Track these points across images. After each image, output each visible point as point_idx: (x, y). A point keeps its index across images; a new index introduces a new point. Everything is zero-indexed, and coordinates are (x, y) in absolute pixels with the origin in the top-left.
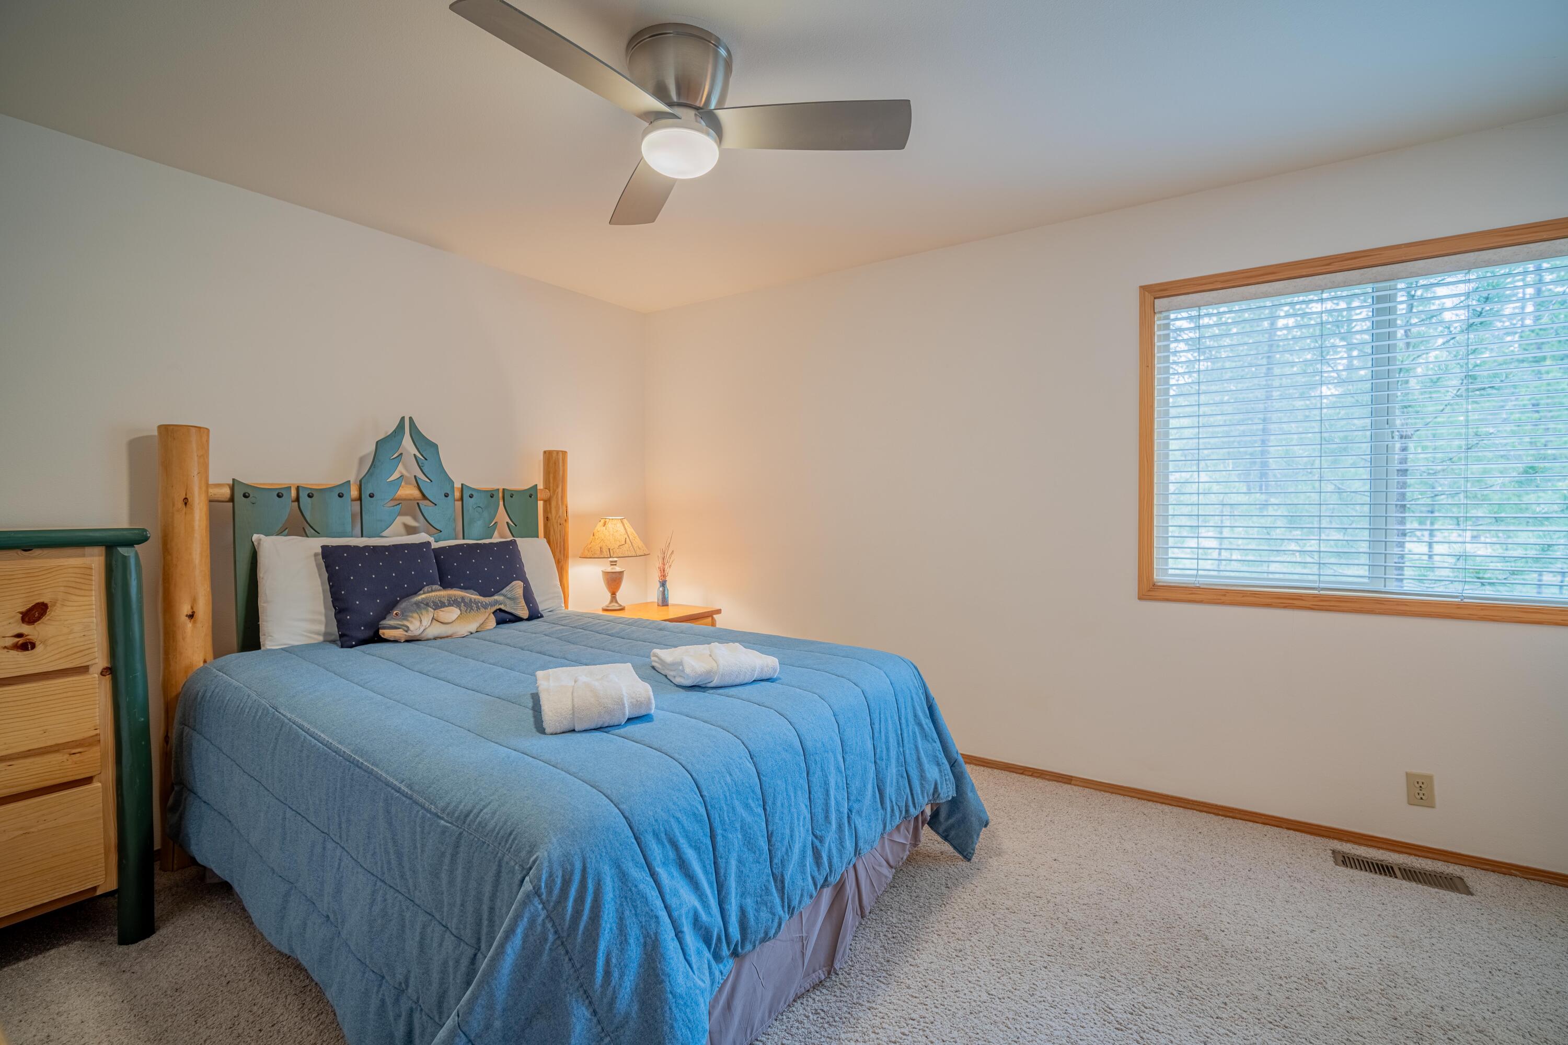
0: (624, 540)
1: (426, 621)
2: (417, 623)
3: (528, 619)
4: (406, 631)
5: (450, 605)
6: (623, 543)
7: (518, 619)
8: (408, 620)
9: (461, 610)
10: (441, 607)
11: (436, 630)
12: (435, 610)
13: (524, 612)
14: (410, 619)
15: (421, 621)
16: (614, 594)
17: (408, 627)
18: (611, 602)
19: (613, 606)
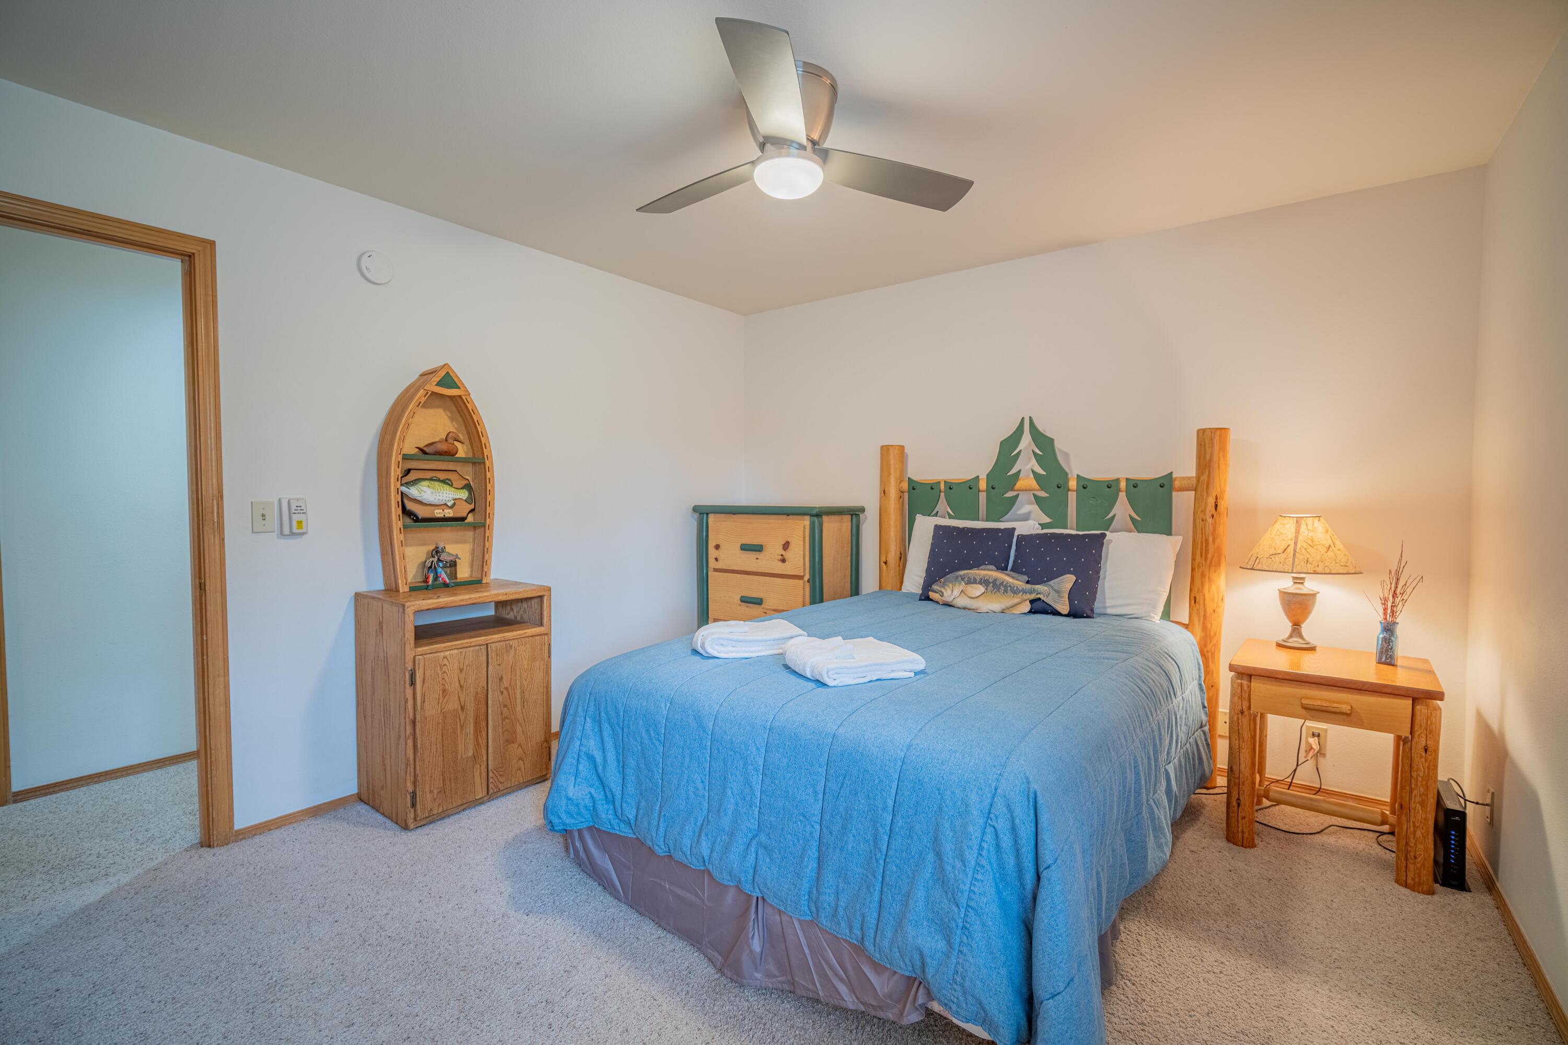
0: (1283, 547)
1: (956, 592)
2: (949, 592)
3: (1068, 615)
4: (942, 596)
5: (980, 583)
6: (1280, 551)
7: (1056, 613)
8: (945, 588)
9: (986, 589)
10: (972, 583)
11: (962, 601)
12: (966, 584)
13: (1064, 607)
14: (946, 587)
15: (952, 591)
16: (1296, 626)
17: (943, 593)
18: (1291, 636)
19: (1295, 642)
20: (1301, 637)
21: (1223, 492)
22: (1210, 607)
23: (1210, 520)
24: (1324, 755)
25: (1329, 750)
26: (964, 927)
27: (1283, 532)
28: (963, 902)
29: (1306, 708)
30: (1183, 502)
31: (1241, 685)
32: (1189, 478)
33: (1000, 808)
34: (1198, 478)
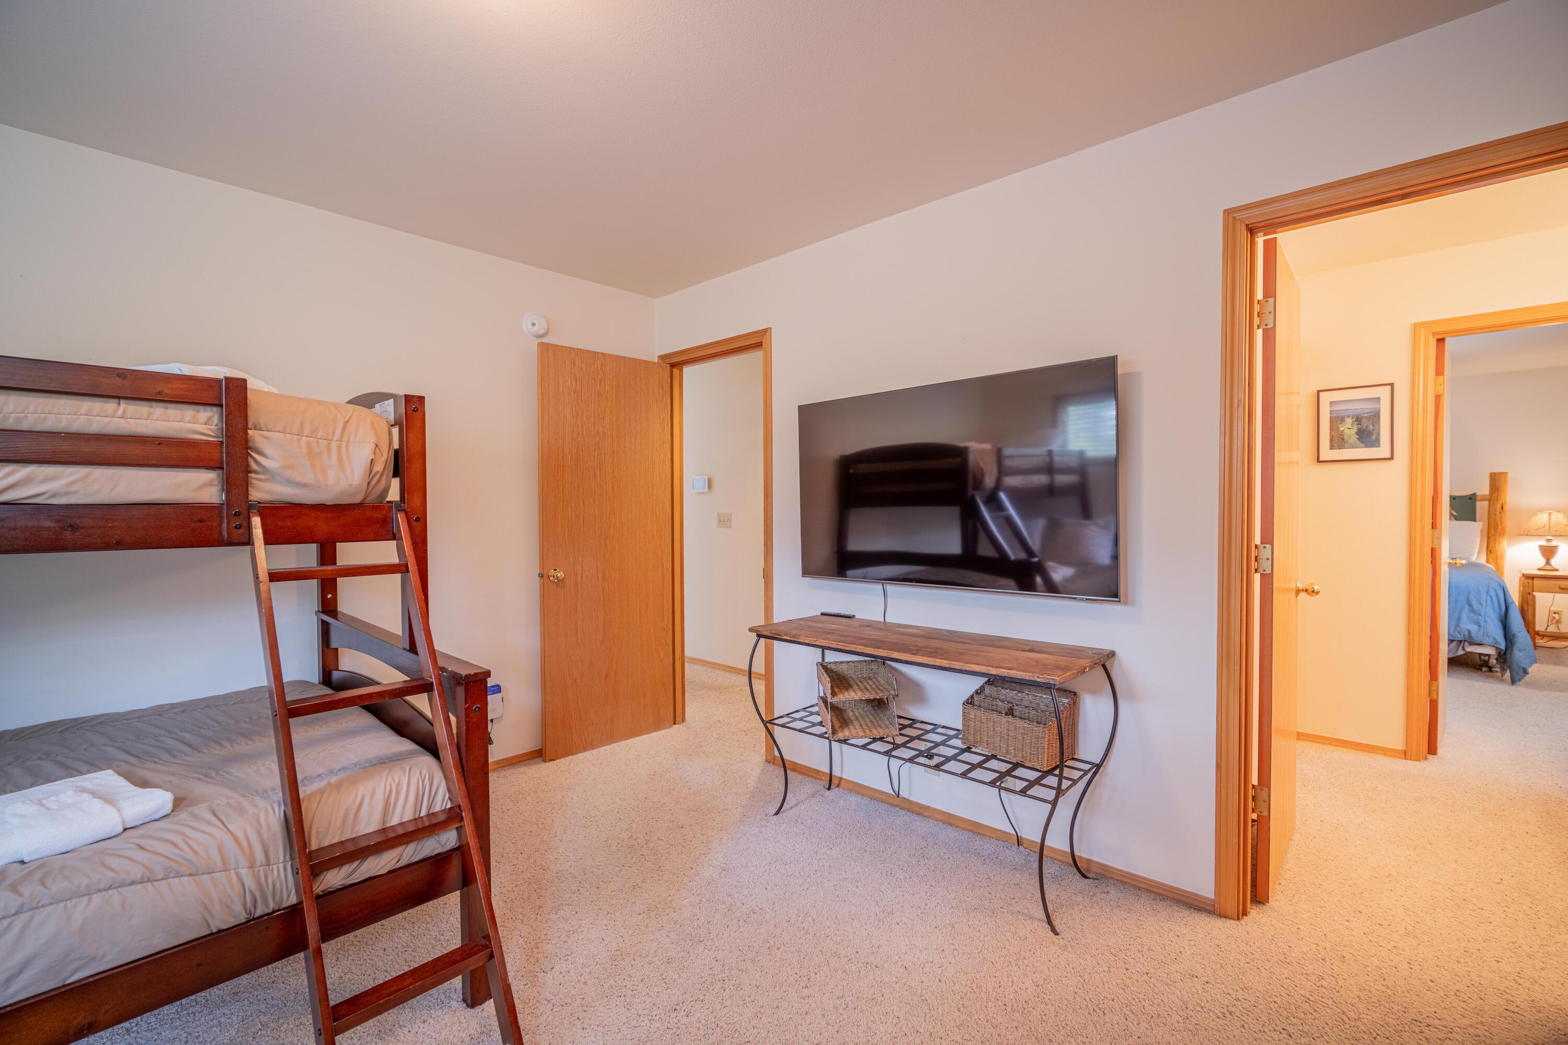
0: (1541, 525)
6: (1539, 527)
16: (1549, 559)
18: (1546, 565)
19: (1548, 567)
20: (1550, 565)
21: (1505, 501)
22: (1499, 554)
23: (1498, 515)
24: (1561, 622)
25: (1563, 620)
26: (1484, 621)
27: (1543, 518)
28: (1483, 614)
29: (1561, 589)
30: (1482, 507)
31: (1529, 583)
32: (1486, 495)
33: (1491, 590)
34: (1491, 494)
